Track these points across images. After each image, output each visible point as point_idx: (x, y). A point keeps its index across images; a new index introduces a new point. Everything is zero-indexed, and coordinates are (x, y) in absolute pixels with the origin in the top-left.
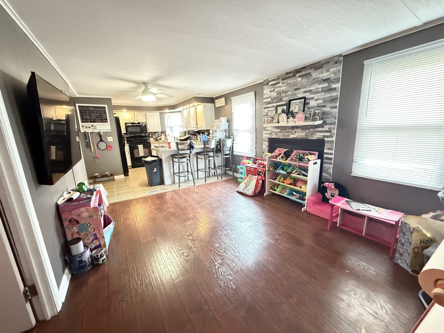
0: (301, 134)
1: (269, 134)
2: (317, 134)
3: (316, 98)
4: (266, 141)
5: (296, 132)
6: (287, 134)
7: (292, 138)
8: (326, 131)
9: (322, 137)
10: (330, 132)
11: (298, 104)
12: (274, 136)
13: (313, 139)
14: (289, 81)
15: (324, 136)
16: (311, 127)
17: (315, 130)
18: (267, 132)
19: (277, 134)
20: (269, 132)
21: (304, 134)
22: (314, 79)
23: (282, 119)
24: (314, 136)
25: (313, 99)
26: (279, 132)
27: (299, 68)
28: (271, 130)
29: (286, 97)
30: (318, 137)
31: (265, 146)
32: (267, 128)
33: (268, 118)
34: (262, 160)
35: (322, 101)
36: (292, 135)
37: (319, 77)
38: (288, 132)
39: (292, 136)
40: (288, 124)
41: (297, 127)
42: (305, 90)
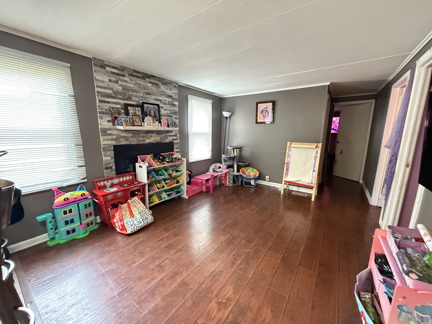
0: (156, 138)
1: (115, 140)
2: (169, 138)
3: (165, 108)
4: (110, 150)
5: (151, 136)
6: (141, 139)
7: (148, 143)
8: (174, 136)
9: (172, 140)
10: (176, 136)
11: (152, 110)
12: (123, 142)
13: (167, 142)
14: (139, 81)
15: (173, 139)
16: (163, 132)
17: (167, 134)
18: (110, 137)
19: (128, 140)
20: (115, 137)
21: (159, 138)
22: (162, 91)
23: (148, 123)
24: (167, 140)
25: (163, 108)
26: (132, 137)
27: (148, 74)
28: (117, 134)
29: (136, 97)
30: (170, 140)
31: (108, 158)
32: (108, 132)
33: (126, 119)
34: (104, 181)
35: (169, 112)
36: (148, 140)
37: (166, 91)
38: (143, 137)
39: (147, 141)
41: (152, 132)
42: (155, 97)
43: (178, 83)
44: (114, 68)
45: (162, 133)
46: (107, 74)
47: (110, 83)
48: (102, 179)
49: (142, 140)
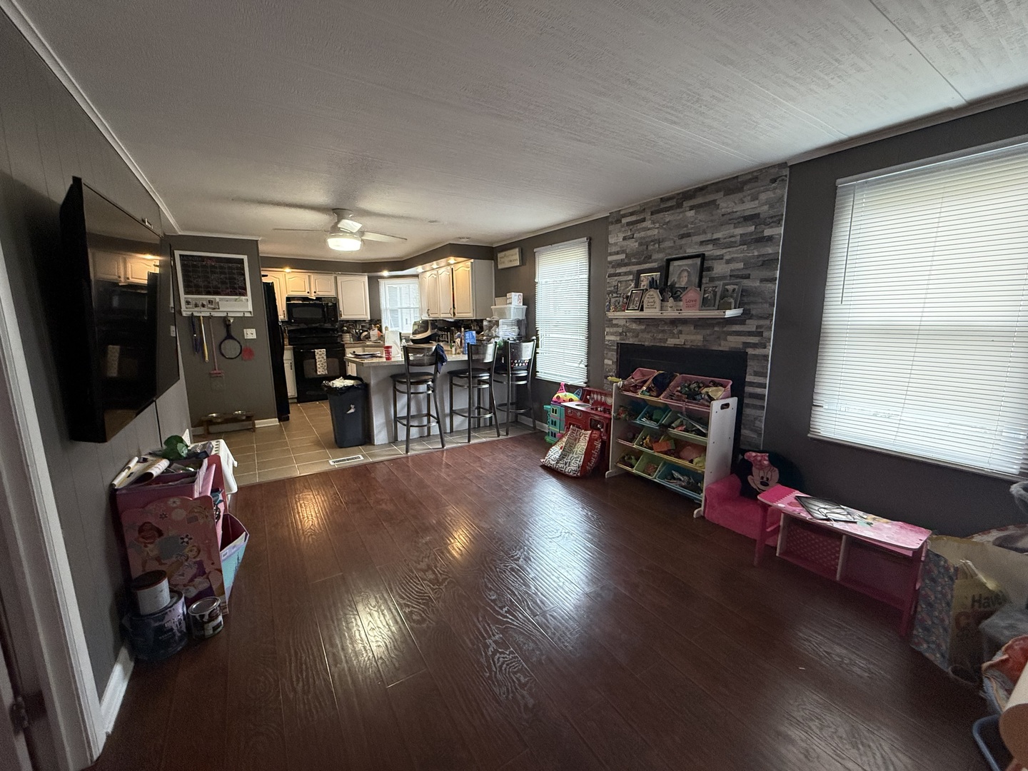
0: (693, 337)
1: (621, 334)
2: (729, 338)
3: (727, 257)
4: (613, 350)
5: (680, 332)
6: (660, 336)
7: (672, 346)
8: (750, 334)
9: (741, 346)
10: (760, 334)
11: (686, 270)
12: (631, 340)
13: (721, 349)
14: (667, 217)
15: (747, 345)
16: (715, 322)
17: (725, 329)
18: (615, 329)
19: (637, 336)
20: (620, 330)
21: (700, 337)
22: (723, 215)
23: (649, 302)
24: (723, 343)
25: (722, 259)
26: (643, 331)
27: (690, 190)
28: (624, 325)
29: (659, 251)
30: (733, 345)
31: (610, 362)
32: (614, 322)
33: (617, 299)
34: (601, 394)
35: (741, 265)
36: (672, 340)
37: (735, 210)
38: (663, 331)
39: (671, 342)
40: (664, 314)
41: (684, 321)
42: (702, 238)
43: (786, 163)
44: (632, 214)
45: (713, 326)
46: (623, 229)
47: (625, 243)
48: (601, 391)
49: (660, 339)
